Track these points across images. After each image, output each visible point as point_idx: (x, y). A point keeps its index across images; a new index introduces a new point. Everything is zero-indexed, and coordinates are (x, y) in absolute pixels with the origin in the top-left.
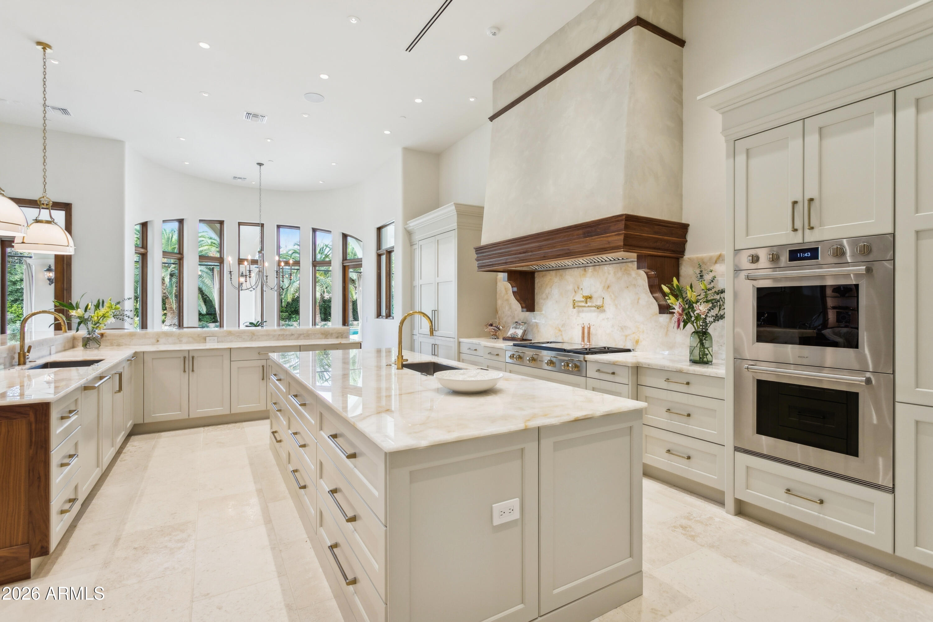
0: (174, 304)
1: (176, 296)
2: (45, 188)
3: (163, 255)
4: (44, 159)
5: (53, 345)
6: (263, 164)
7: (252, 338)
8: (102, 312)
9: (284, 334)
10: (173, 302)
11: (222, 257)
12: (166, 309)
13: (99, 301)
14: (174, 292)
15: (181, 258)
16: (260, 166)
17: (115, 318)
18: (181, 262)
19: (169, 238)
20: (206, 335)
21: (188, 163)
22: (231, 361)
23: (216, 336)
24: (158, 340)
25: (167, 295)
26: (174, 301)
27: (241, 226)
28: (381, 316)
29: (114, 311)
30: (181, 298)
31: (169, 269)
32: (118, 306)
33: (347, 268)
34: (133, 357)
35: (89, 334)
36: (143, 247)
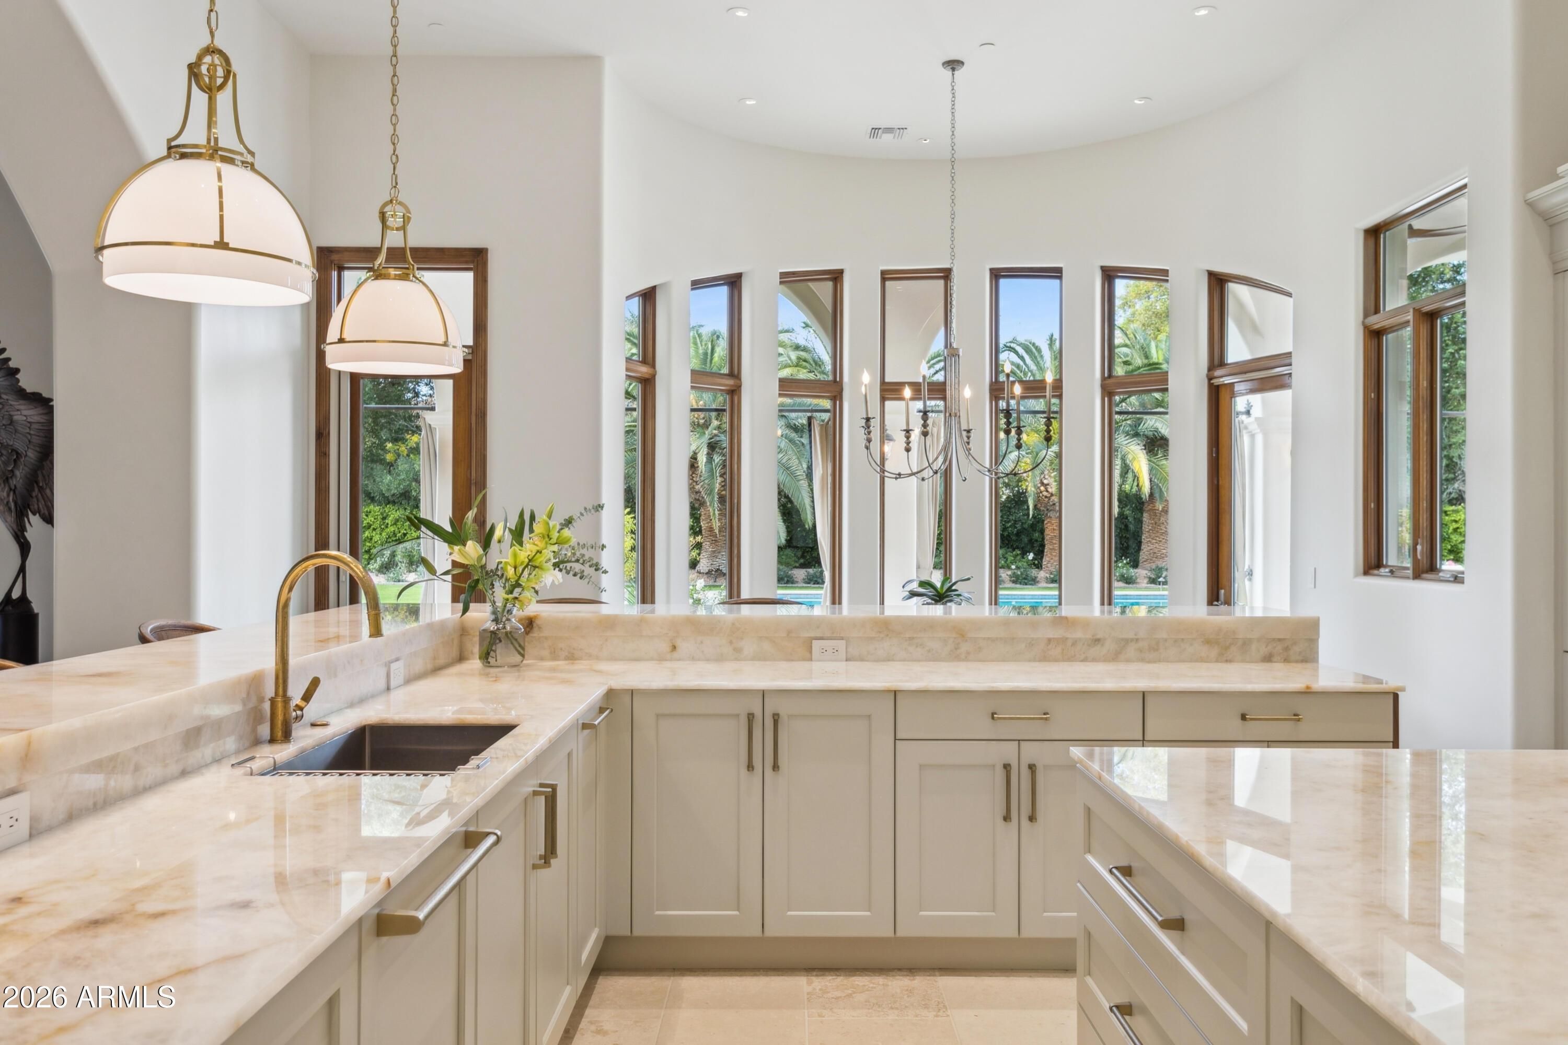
0: (717, 520)
1: (722, 499)
2: (394, 173)
3: (692, 383)
4: (393, 85)
5: (397, 660)
6: (962, 63)
7: (956, 649)
8: (526, 552)
9: (1067, 639)
10: (714, 514)
11: (838, 380)
12: (700, 532)
13: (522, 515)
14: (716, 490)
15: (733, 388)
16: (953, 69)
17: (561, 570)
18: (736, 398)
19: (706, 354)
20: (813, 634)
21: (754, 102)
22: (895, 739)
23: (842, 639)
24: (676, 645)
25: (703, 498)
26: (717, 512)
27: (887, 283)
28: (1386, 566)
29: (555, 548)
30: (736, 505)
31: (707, 432)
32: (566, 532)
33: (1224, 395)
34: (601, 710)
35: (496, 620)
36: (644, 362)
